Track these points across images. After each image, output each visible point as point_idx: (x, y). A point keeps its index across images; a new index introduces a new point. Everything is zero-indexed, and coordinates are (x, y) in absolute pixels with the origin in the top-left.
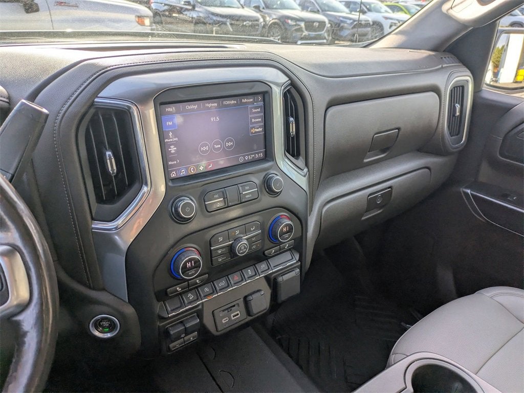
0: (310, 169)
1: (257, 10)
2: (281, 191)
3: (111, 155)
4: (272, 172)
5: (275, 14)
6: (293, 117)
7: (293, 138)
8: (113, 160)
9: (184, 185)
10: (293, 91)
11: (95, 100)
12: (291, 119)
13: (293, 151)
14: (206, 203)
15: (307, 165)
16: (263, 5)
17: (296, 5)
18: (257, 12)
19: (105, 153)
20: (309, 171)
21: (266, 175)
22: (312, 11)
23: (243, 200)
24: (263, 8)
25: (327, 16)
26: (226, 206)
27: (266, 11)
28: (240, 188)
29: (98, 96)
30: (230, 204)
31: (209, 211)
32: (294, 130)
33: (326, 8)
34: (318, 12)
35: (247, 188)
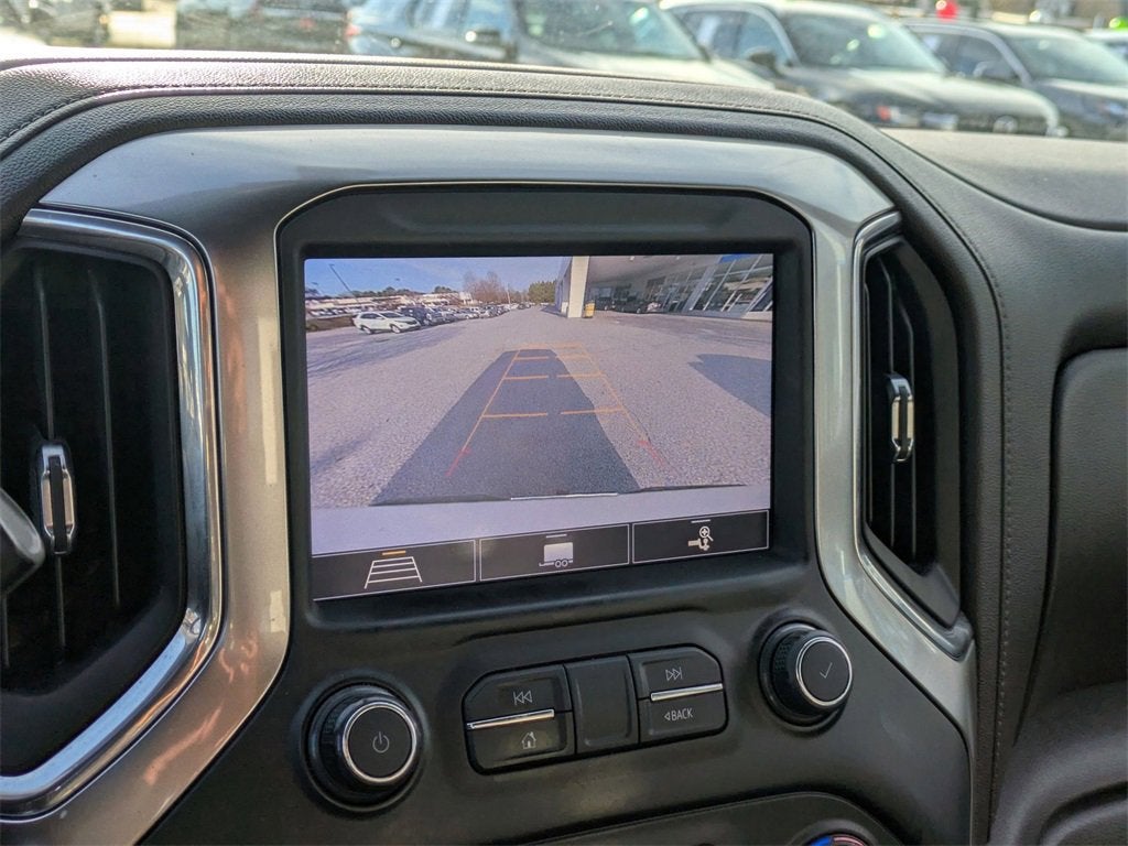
0: (983, 631)
1: (764, 69)
2: (842, 706)
3: (63, 461)
4: (796, 612)
5: (838, 88)
6: (905, 375)
7: (903, 470)
8: (68, 484)
9: (377, 630)
10: (910, 259)
11: (28, 219)
12: (899, 383)
13: (903, 528)
14: (472, 726)
15: (967, 608)
16: (787, 50)
17: (921, 53)
18: (763, 77)
19: (39, 452)
20: (976, 636)
21: (768, 622)
22: (989, 78)
23: (652, 733)
24: (790, 64)
25: (1053, 96)
26: (568, 750)
27: (799, 73)
28: (642, 672)
29: (45, 200)
30: (587, 743)
31: (485, 765)
32: (910, 433)
33: (1050, 69)
34: (1013, 80)
35: (674, 674)
